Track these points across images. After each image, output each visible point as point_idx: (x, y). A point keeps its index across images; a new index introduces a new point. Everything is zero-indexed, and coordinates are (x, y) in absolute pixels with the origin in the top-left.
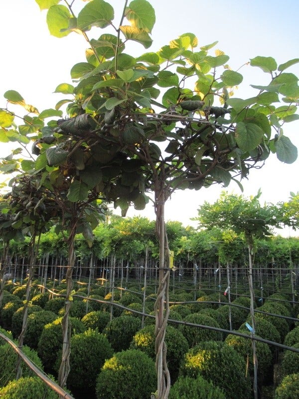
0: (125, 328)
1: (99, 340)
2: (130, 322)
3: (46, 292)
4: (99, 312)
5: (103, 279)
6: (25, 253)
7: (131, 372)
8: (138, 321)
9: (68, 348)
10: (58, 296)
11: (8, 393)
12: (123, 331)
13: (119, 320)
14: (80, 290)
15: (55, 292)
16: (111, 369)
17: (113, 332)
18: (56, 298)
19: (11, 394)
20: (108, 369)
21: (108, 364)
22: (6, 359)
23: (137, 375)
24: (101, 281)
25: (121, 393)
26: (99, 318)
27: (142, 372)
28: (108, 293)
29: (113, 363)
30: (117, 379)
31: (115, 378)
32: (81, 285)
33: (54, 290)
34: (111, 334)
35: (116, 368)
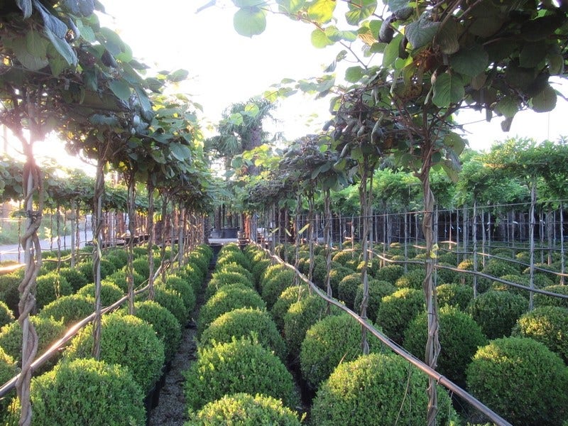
0: (500, 308)
1: (463, 321)
2: (508, 301)
3: (373, 257)
4: (454, 285)
5: (450, 242)
6: (341, 209)
7: (523, 367)
8: (521, 299)
9: (434, 320)
10: (392, 264)
11: (360, 367)
12: (497, 311)
13: (488, 297)
14: (418, 256)
15: (386, 257)
16: (489, 360)
17: (481, 313)
18: (390, 266)
19: (364, 370)
20: (483, 358)
21: (483, 352)
22: (347, 331)
23: (533, 373)
24: (448, 244)
25: (508, 392)
26: (456, 293)
27: (541, 370)
28: (461, 260)
29: (491, 352)
30: (499, 374)
31: (497, 372)
32: (419, 249)
33: (384, 255)
34: (478, 315)
35: (496, 359)
